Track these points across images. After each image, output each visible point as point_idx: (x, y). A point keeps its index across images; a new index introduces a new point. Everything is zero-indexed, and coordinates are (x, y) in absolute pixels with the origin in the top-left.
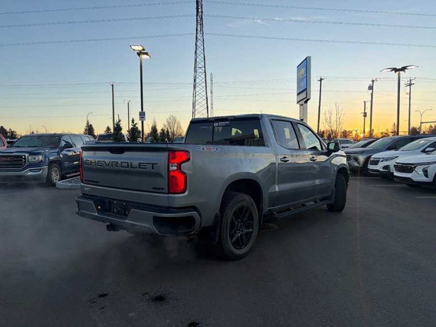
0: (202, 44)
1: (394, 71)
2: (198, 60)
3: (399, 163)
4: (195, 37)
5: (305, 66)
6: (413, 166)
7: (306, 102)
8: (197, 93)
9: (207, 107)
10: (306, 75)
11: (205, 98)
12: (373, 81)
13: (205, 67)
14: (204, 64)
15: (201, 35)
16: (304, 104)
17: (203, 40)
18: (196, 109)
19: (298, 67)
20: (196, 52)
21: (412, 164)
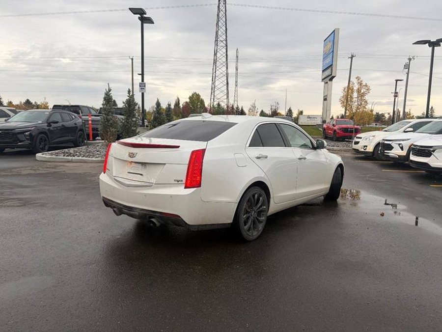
0: (224, 15)
1: (428, 44)
2: (220, 33)
3: (417, 146)
4: (217, 7)
5: (332, 39)
6: (432, 149)
7: (331, 80)
8: (217, 69)
9: (227, 83)
10: (332, 50)
11: (225, 74)
12: (410, 59)
13: (226, 41)
14: (225, 38)
15: (224, 6)
16: (329, 82)
17: (226, 11)
18: (216, 85)
19: (325, 41)
20: (217, 24)
21: (431, 147)
